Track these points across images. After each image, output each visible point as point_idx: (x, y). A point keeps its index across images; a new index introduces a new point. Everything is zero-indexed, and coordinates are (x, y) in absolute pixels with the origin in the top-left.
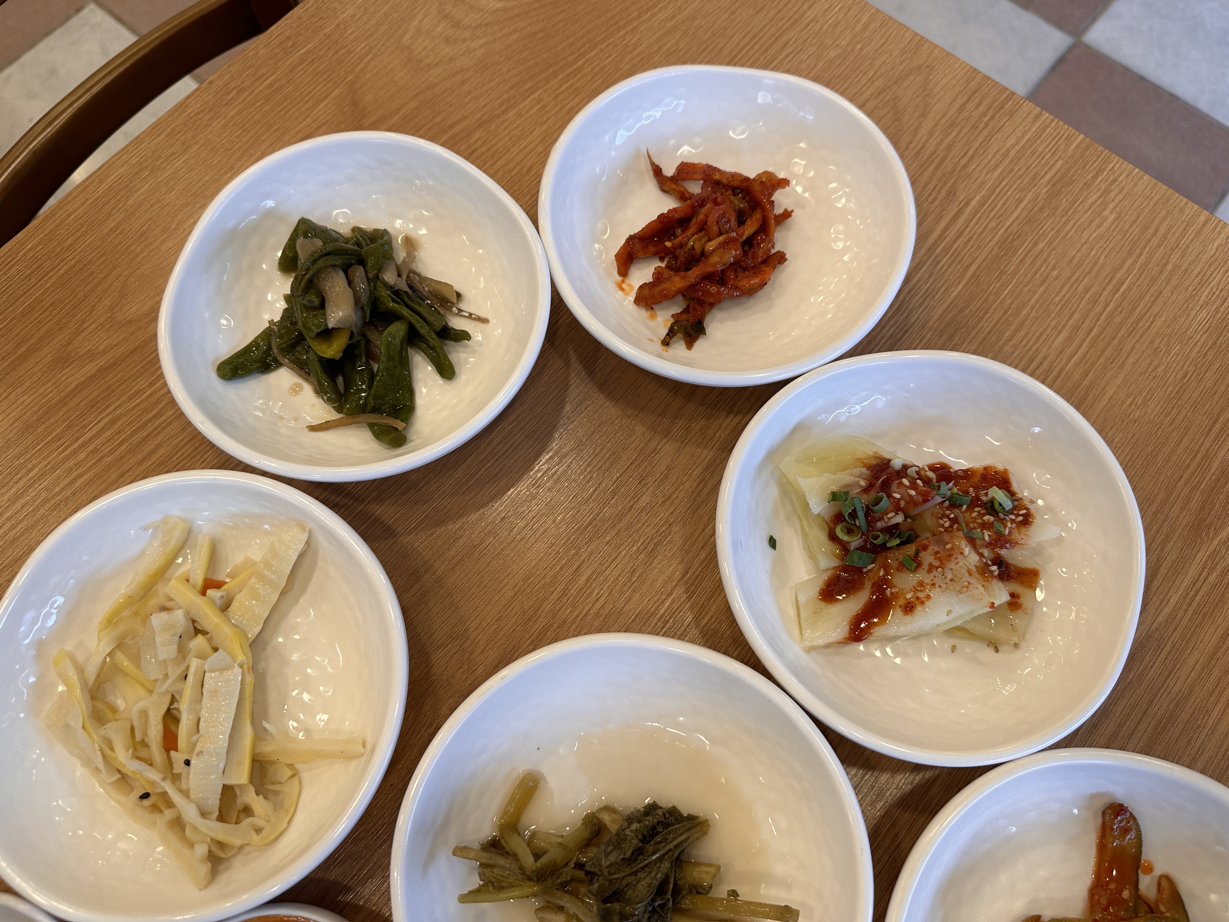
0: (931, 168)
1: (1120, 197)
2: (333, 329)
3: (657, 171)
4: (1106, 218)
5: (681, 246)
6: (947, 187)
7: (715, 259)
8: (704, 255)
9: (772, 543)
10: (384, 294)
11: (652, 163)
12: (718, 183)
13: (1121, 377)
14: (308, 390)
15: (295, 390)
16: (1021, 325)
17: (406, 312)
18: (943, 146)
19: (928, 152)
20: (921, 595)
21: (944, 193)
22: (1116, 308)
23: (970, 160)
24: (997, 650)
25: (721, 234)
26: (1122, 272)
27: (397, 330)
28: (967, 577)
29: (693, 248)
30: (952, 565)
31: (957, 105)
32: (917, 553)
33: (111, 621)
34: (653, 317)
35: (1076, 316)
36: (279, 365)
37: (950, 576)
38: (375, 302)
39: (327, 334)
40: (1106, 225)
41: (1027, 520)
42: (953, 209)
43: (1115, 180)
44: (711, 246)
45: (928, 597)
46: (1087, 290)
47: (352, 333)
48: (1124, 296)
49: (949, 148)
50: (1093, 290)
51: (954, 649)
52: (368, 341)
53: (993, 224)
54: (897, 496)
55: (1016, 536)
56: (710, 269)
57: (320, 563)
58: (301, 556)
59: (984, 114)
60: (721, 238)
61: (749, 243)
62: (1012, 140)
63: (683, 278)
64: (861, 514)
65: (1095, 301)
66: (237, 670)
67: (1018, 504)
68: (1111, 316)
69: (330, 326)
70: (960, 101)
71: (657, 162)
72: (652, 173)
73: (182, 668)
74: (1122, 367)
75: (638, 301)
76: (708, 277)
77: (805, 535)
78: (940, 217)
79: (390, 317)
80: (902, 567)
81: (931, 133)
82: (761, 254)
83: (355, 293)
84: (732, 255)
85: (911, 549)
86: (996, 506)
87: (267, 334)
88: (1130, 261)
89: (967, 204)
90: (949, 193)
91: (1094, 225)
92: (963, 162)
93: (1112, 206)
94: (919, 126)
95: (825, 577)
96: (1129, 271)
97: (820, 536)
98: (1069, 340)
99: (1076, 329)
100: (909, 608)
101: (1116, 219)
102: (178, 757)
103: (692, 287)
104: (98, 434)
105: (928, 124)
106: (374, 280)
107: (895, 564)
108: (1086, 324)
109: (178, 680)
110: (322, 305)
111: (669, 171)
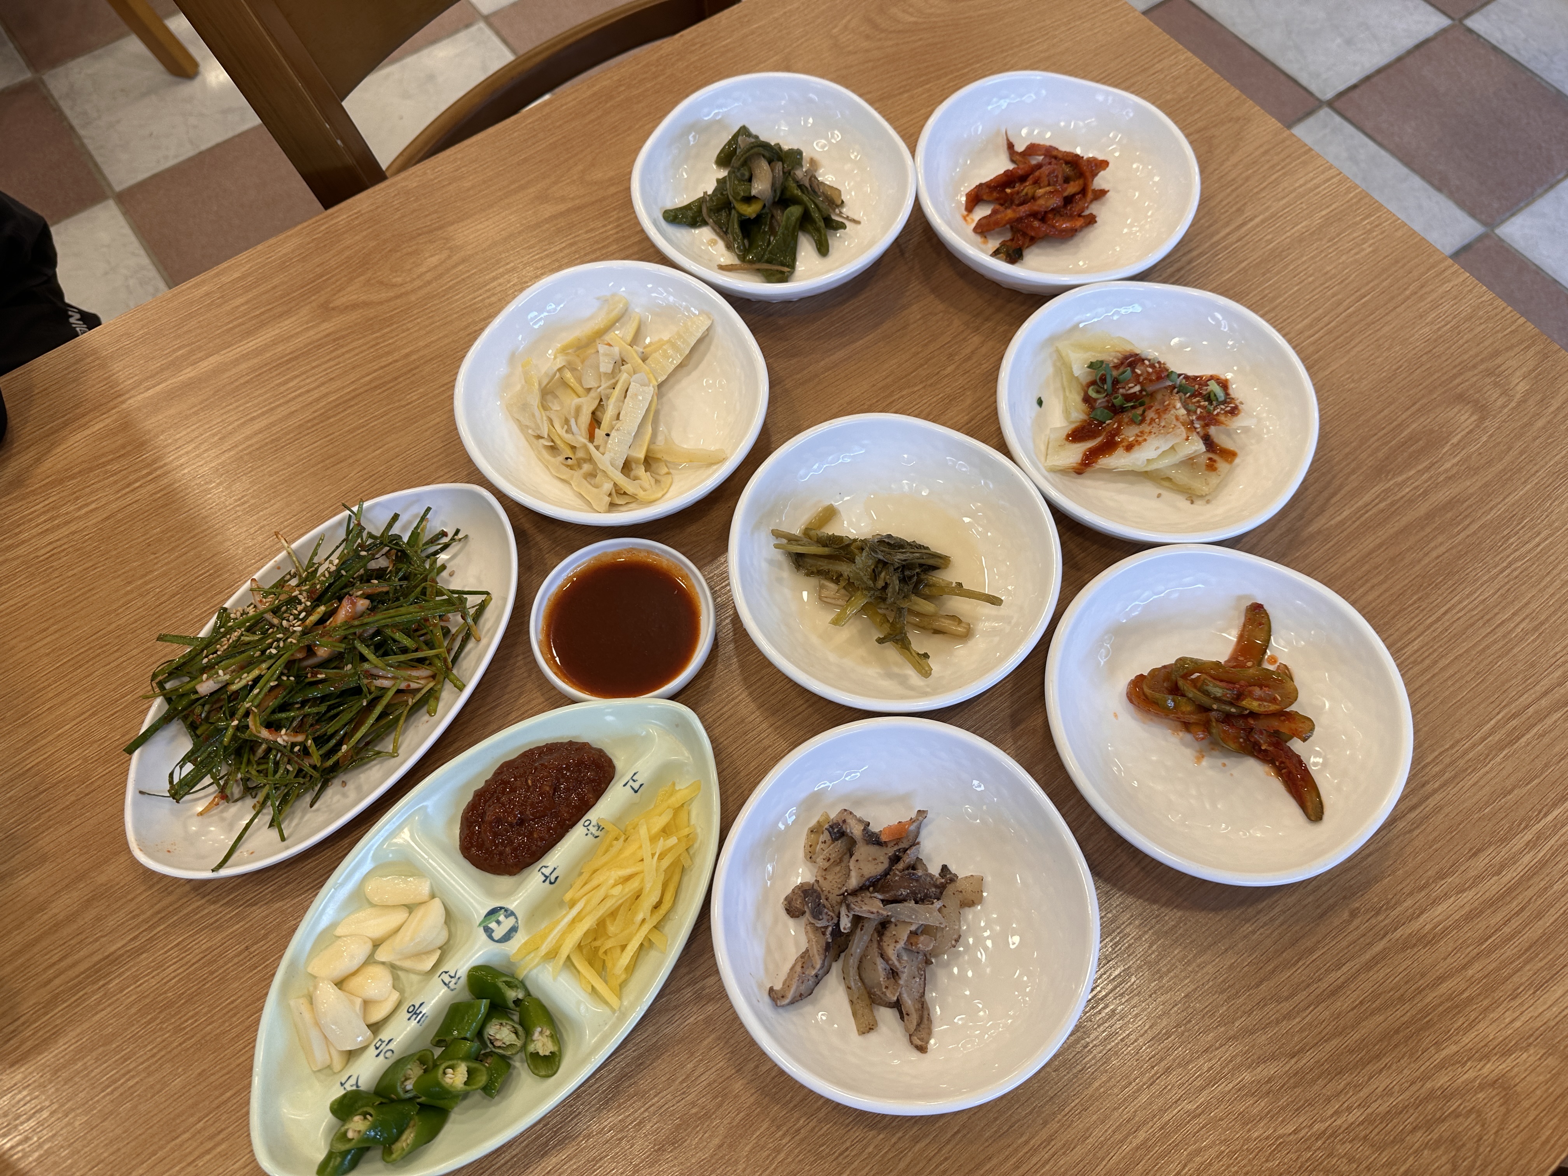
0: (1229, 190)
1: (1380, 237)
2: (754, 197)
3: (1010, 146)
4: (1363, 250)
5: (1018, 193)
6: (1238, 205)
7: (1041, 202)
8: (1034, 198)
9: (1040, 402)
10: (792, 185)
11: (1008, 140)
12: (1056, 158)
13: (1346, 359)
14: (721, 245)
15: (713, 243)
16: (1274, 309)
17: (805, 198)
18: (1244, 175)
19: (1229, 179)
20: (1140, 439)
21: (1234, 209)
22: (1354, 312)
23: (1262, 190)
24: (1192, 503)
25: (1049, 185)
26: (1367, 288)
27: (795, 211)
28: (1175, 422)
29: (1027, 194)
30: (1166, 416)
31: (1262, 150)
32: (1144, 412)
33: (564, 350)
34: (985, 243)
35: (1321, 311)
36: (705, 223)
37: (1163, 424)
38: (784, 189)
39: (749, 199)
40: (1363, 254)
41: (1234, 411)
42: (1240, 221)
43: (1380, 224)
44: (1040, 192)
45: (1145, 440)
46: (1334, 295)
47: (764, 206)
48: (1364, 305)
49: (1247, 179)
50: (1340, 296)
51: (1159, 496)
52: (773, 216)
53: (1269, 237)
54: (1139, 372)
55: (1222, 418)
56: (1036, 208)
57: (713, 348)
58: (700, 341)
59: (1283, 160)
60: (1048, 189)
61: (1068, 200)
62: (1301, 181)
63: (1014, 211)
64: (1109, 381)
65: (1339, 304)
66: (651, 388)
67: (1228, 399)
68: (1350, 316)
69: (754, 192)
70: (1265, 148)
71: (1012, 140)
72: (1006, 146)
73: (613, 381)
74: (1348, 351)
75: (975, 230)
76: (1034, 215)
77: (1065, 398)
78: (1227, 224)
79: (795, 201)
80: (1132, 422)
81: (1235, 165)
82: (1076, 210)
83: (774, 177)
84: (1055, 202)
85: (1139, 411)
86: (1212, 396)
87: (701, 201)
88: (1376, 282)
89: (1251, 220)
90: (1238, 210)
91: (1353, 252)
92: (1256, 190)
93: (1371, 241)
94: (1227, 159)
95: (1073, 426)
96: (1373, 289)
97: (1076, 398)
98: (1310, 326)
99: (1319, 319)
100: (1129, 448)
101: (1373, 251)
102: (599, 433)
103: (1020, 220)
104: (561, 250)
105: (1234, 159)
106: (787, 174)
107: (1126, 420)
108: (1326, 319)
109: (609, 388)
110: (750, 180)
111: (1020, 148)
